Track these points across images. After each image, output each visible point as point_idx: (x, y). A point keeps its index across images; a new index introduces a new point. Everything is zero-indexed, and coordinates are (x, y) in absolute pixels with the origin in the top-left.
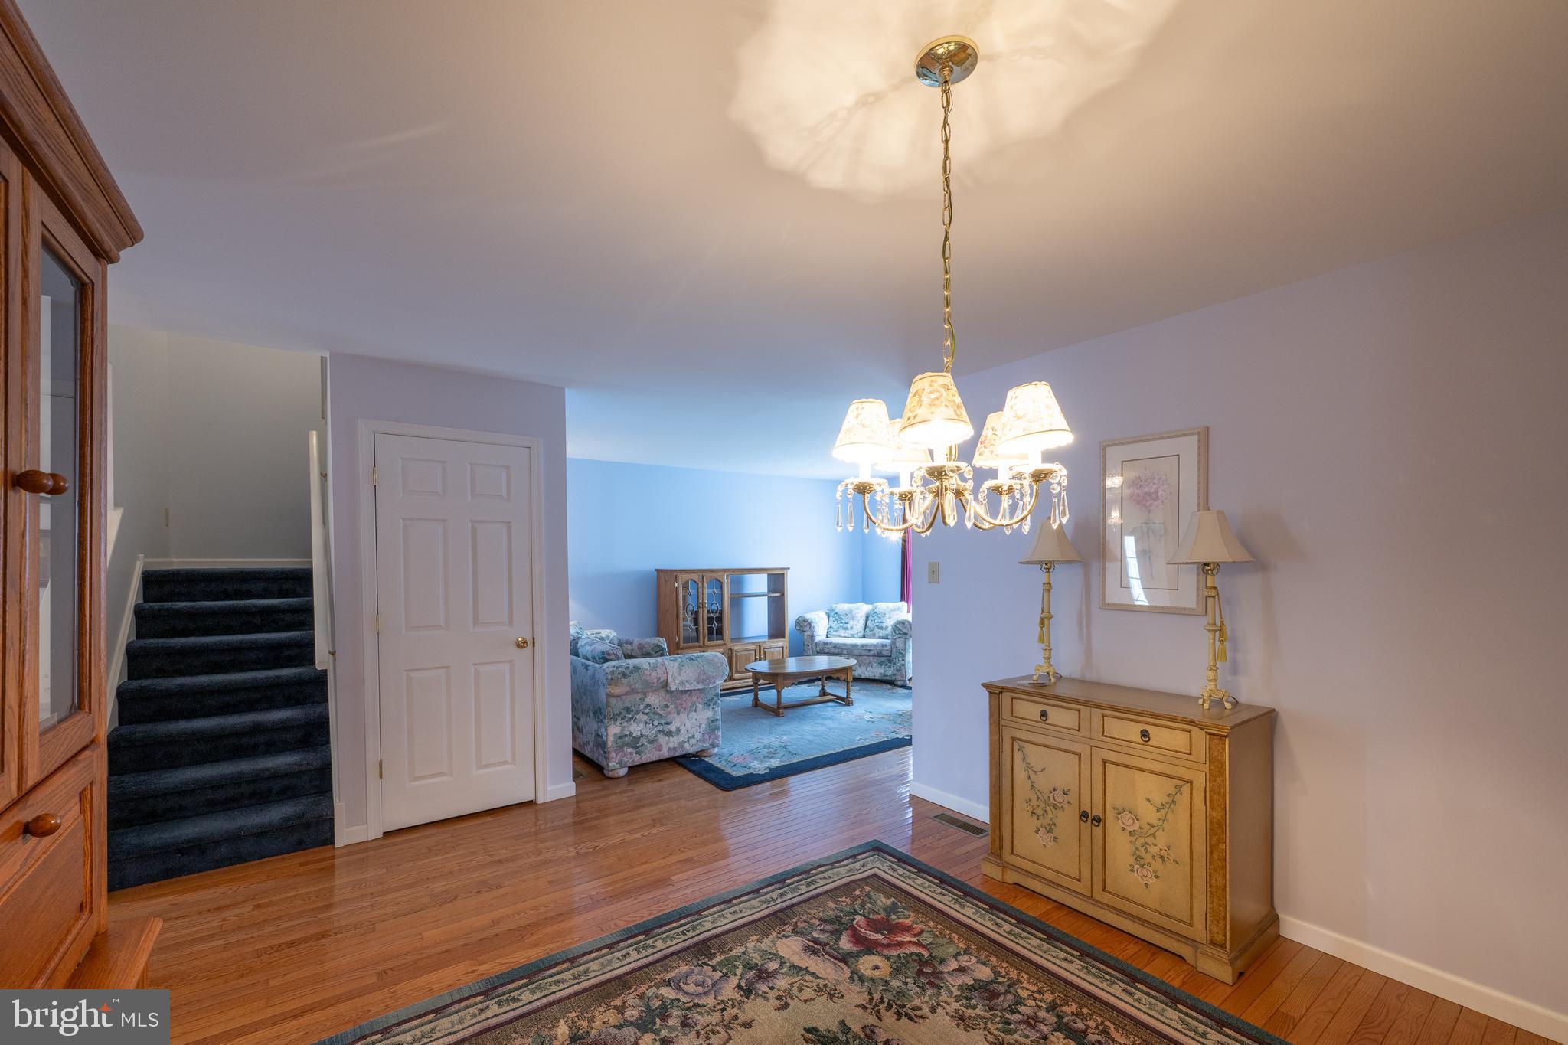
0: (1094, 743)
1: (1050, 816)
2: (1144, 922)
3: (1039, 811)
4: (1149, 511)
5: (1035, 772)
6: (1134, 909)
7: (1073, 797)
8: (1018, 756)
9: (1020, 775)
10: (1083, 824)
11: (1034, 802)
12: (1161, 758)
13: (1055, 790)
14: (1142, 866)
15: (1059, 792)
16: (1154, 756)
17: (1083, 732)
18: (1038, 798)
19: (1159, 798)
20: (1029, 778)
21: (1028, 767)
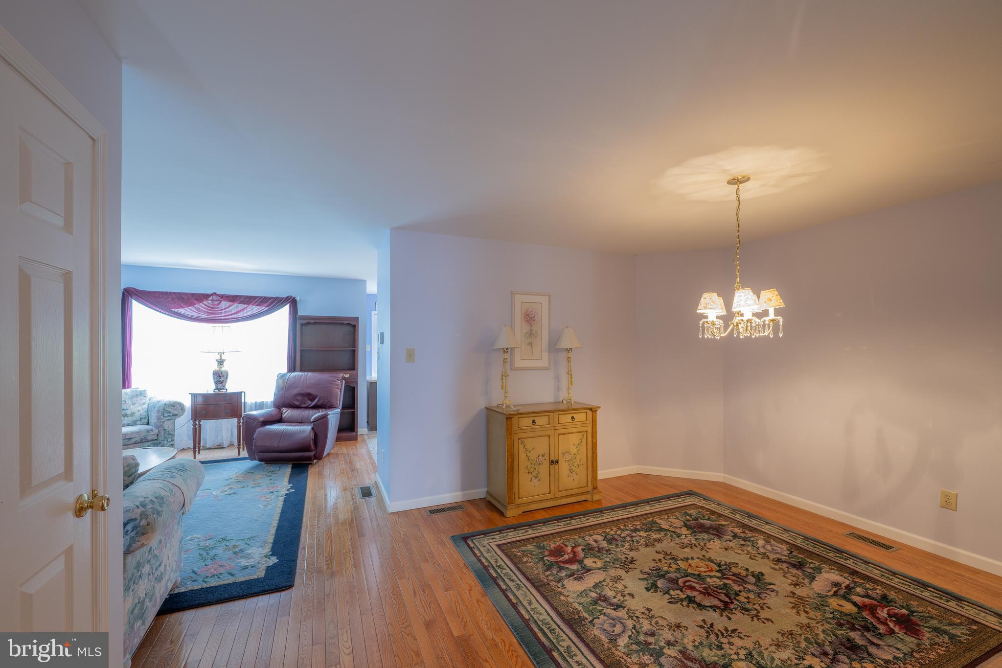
0: (556, 428)
1: (537, 470)
2: (574, 495)
3: (532, 470)
4: (531, 326)
5: (530, 451)
6: (570, 493)
7: (547, 457)
8: (521, 447)
9: (523, 456)
10: (551, 466)
11: (529, 467)
12: (578, 426)
13: (539, 456)
14: (572, 473)
15: (541, 456)
16: (576, 426)
17: (551, 425)
18: (531, 464)
19: (577, 442)
20: (527, 455)
21: (526, 450)
